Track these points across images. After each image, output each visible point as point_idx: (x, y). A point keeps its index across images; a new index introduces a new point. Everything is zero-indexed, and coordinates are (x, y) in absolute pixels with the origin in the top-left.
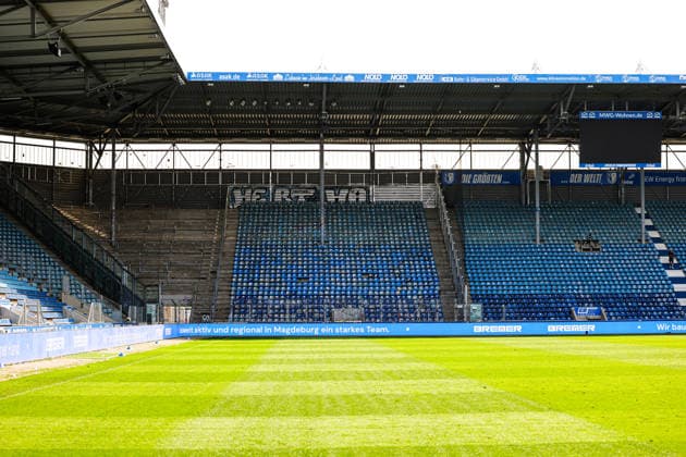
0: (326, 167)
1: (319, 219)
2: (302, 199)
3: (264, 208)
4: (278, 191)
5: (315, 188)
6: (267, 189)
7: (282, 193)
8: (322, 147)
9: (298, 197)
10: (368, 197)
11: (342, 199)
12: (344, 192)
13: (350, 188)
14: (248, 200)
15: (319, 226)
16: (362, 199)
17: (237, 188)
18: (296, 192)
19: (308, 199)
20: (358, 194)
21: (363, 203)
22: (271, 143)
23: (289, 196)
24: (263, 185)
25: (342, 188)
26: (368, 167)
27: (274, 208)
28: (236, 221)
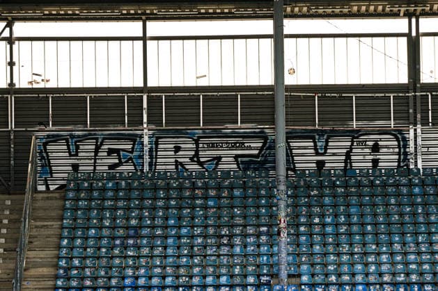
0: (289, 80)
1: (273, 216)
2: (228, 165)
3: (129, 189)
4: (166, 145)
5: (262, 135)
6: (135, 139)
7: (177, 149)
8: (278, 27)
9: (219, 159)
10: (403, 156)
11: (334, 162)
12: (339, 145)
13: (354, 135)
14: (86, 168)
15: (273, 236)
16: (388, 160)
17: (55, 139)
18: (213, 146)
19: (246, 164)
20: (376, 148)
21: (389, 172)
22: (145, 18)
23: (195, 158)
24: (125, 129)
25: (333, 134)
26: (403, 78)
27: (155, 189)
28: (57, 224)
